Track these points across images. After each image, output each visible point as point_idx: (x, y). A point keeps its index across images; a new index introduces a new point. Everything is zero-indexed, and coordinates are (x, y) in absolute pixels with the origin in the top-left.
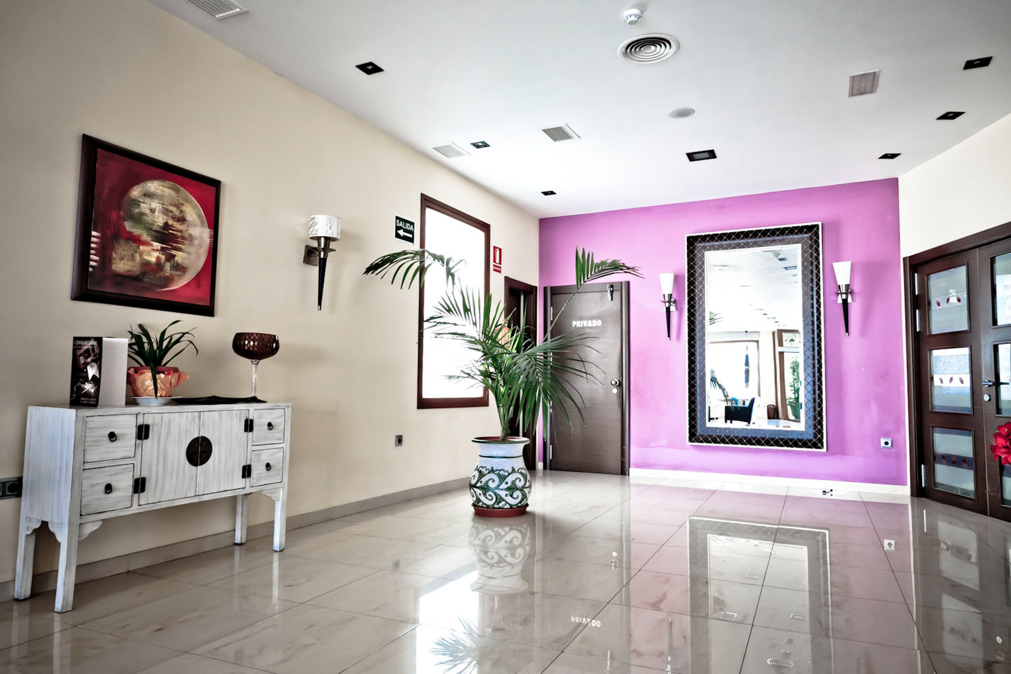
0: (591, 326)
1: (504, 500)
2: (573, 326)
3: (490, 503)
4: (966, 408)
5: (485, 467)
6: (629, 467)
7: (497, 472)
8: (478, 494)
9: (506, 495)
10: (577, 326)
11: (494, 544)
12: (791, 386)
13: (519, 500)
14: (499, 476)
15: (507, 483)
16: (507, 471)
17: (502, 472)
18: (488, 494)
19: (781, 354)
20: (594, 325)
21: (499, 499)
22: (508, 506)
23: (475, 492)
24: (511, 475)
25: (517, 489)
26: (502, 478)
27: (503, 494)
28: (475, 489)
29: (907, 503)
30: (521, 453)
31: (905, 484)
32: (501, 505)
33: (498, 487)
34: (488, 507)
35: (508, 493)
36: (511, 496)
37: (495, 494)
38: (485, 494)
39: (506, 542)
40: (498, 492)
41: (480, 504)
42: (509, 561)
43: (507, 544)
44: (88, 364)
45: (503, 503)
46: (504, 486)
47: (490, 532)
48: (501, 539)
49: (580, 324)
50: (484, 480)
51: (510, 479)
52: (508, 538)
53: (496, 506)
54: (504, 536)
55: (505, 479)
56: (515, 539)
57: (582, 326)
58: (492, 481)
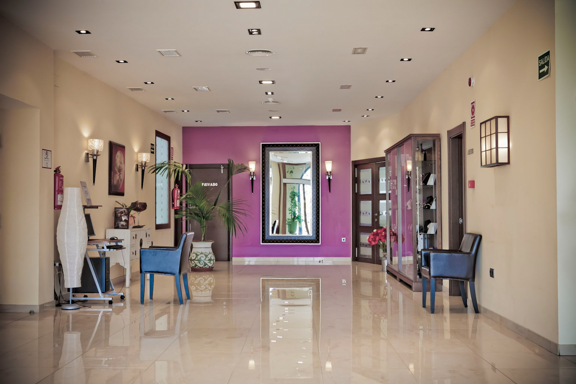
0: (212, 186)
1: (207, 265)
2: (202, 185)
3: (201, 266)
4: (370, 224)
5: (198, 252)
6: (232, 257)
7: (204, 254)
8: (196, 263)
9: (208, 262)
10: (204, 186)
11: (204, 282)
12: (290, 210)
13: (212, 264)
14: (205, 255)
15: (208, 258)
16: (208, 253)
17: (206, 254)
18: (201, 263)
19: (285, 184)
20: (214, 185)
21: (205, 264)
22: (208, 267)
23: (194, 262)
24: (209, 255)
25: (212, 260)
26: (206, 256)
27: (207, 262)
28: (195, 261)
29: (350, 264)
30: (210, 246)
31: (350, 257)
32: (206, 266)
33: (205, 259)
34: (200, 267)
35: (209, 261)
36: (210, 263)
37: (204, 262)
38: (199, 263)
39: (208, 281)
40: (205, 261)
41: (197, 267)
42: (209, 289)
43: (209, 282)
44: (122, 216)
45: (207, 266)
46: (207, 259)
47: (201, 278)
48: (206, 280)
49: (206, 185)
50: (199, 257)
51: (209, 256)
52: (209, 280)
53: (204, 267)
54: (207, 279)
55: (207, 256)
56: (211, 281)
57: (207, 185)
58: (202, 257)
